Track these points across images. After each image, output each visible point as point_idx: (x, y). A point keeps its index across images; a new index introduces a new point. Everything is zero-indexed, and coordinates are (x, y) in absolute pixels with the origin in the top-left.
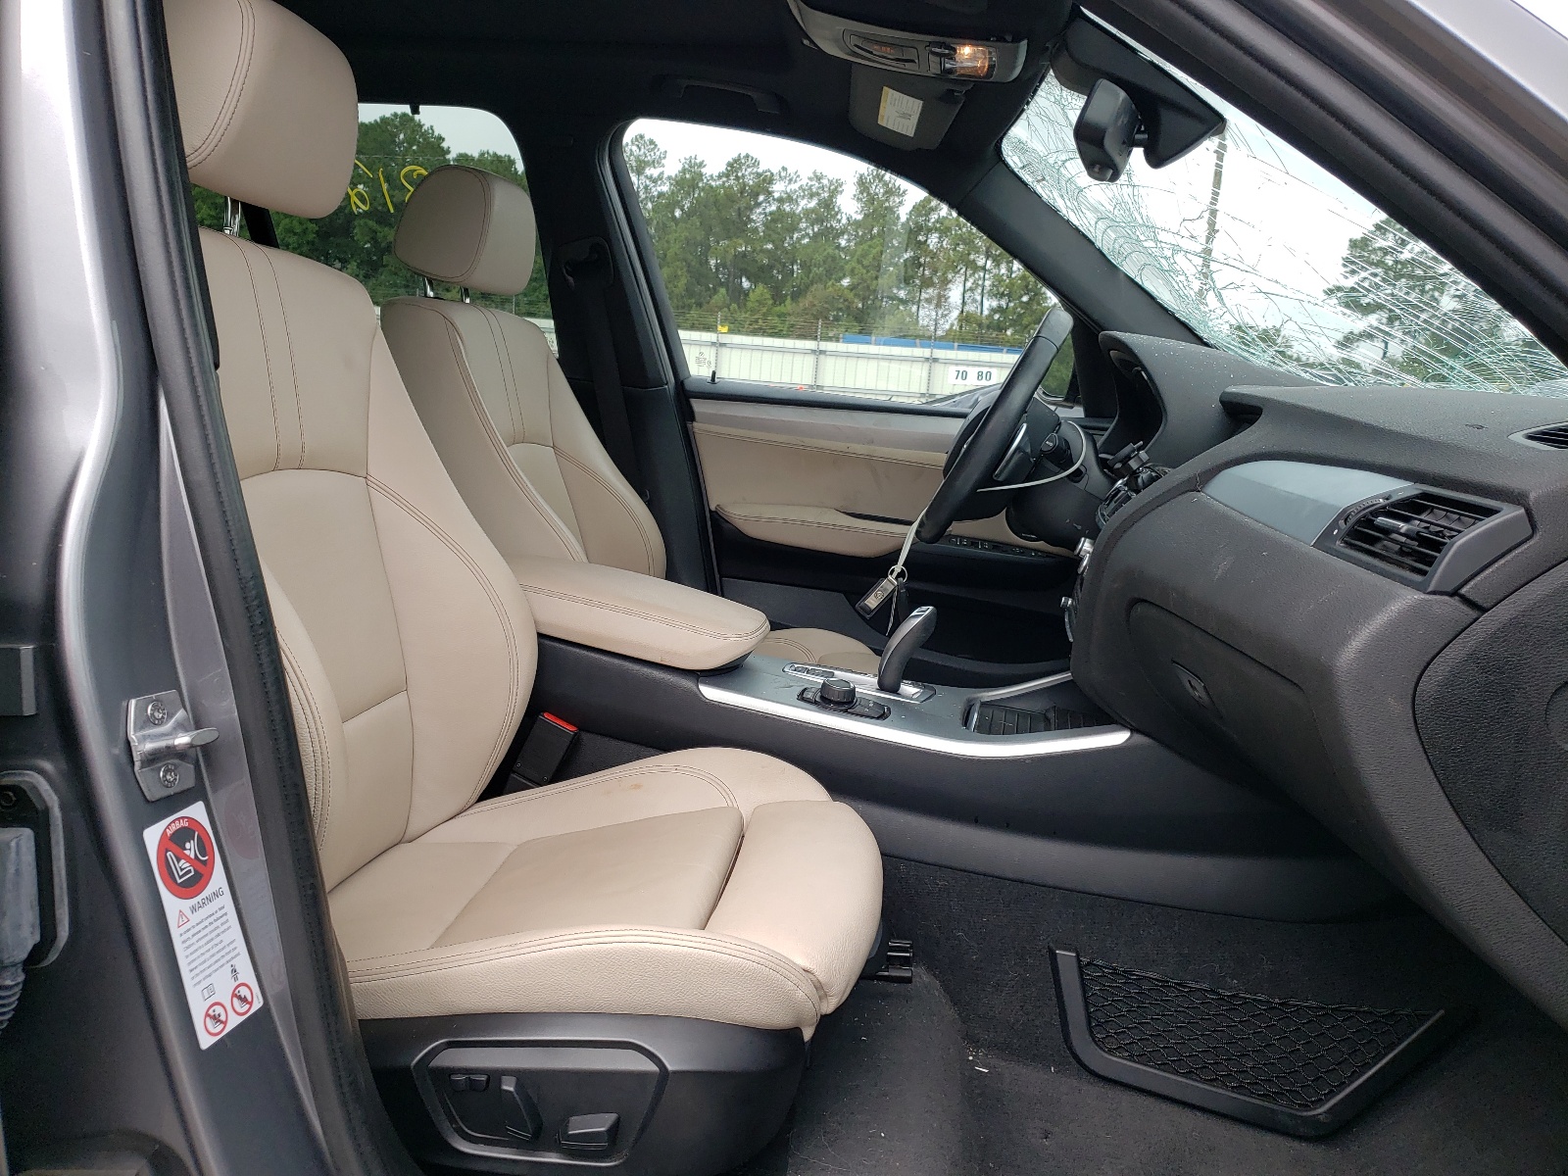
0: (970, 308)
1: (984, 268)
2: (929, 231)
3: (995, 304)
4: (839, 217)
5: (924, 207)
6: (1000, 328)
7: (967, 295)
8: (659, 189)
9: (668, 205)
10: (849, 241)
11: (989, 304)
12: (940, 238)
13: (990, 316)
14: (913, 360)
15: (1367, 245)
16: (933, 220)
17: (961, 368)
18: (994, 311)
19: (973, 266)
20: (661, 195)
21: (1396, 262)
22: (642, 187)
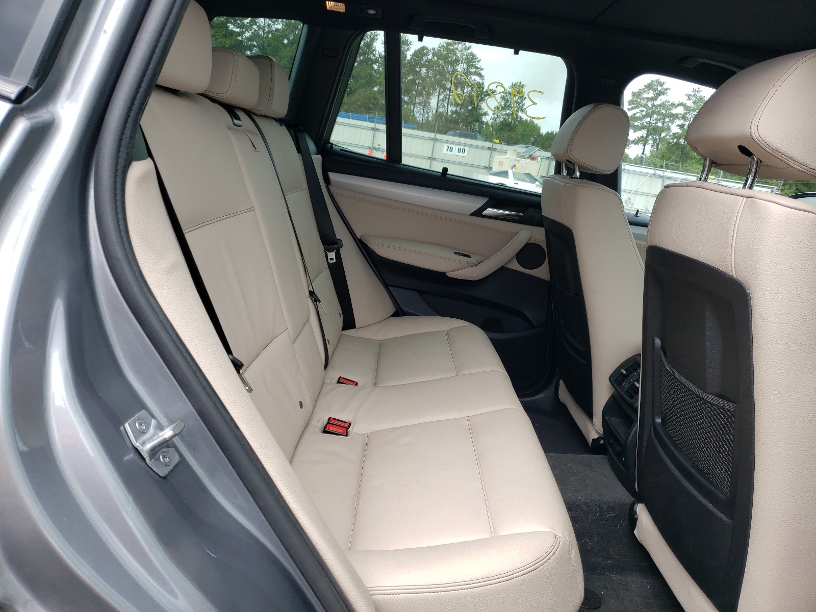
0: (441, 110)
1: (450, 90)
2: (422, 66)
3: (454, 109)
4: (374, 53)
5: (420, 53)
6: (456, 122)
7: (440, 103)
8: (276, 26)
9: (281, 36)
10: (379, 66)
11: (452, 108)
12: (427, 70)
13: (452, 115)
14: (425, 138)
15: (640, 95)
16: (424, 60)
17: (450, 146)
18: (453, 112)
19: (444, 88)
20: (277, 30)
21: (653, 105)
22: (266, 24)
